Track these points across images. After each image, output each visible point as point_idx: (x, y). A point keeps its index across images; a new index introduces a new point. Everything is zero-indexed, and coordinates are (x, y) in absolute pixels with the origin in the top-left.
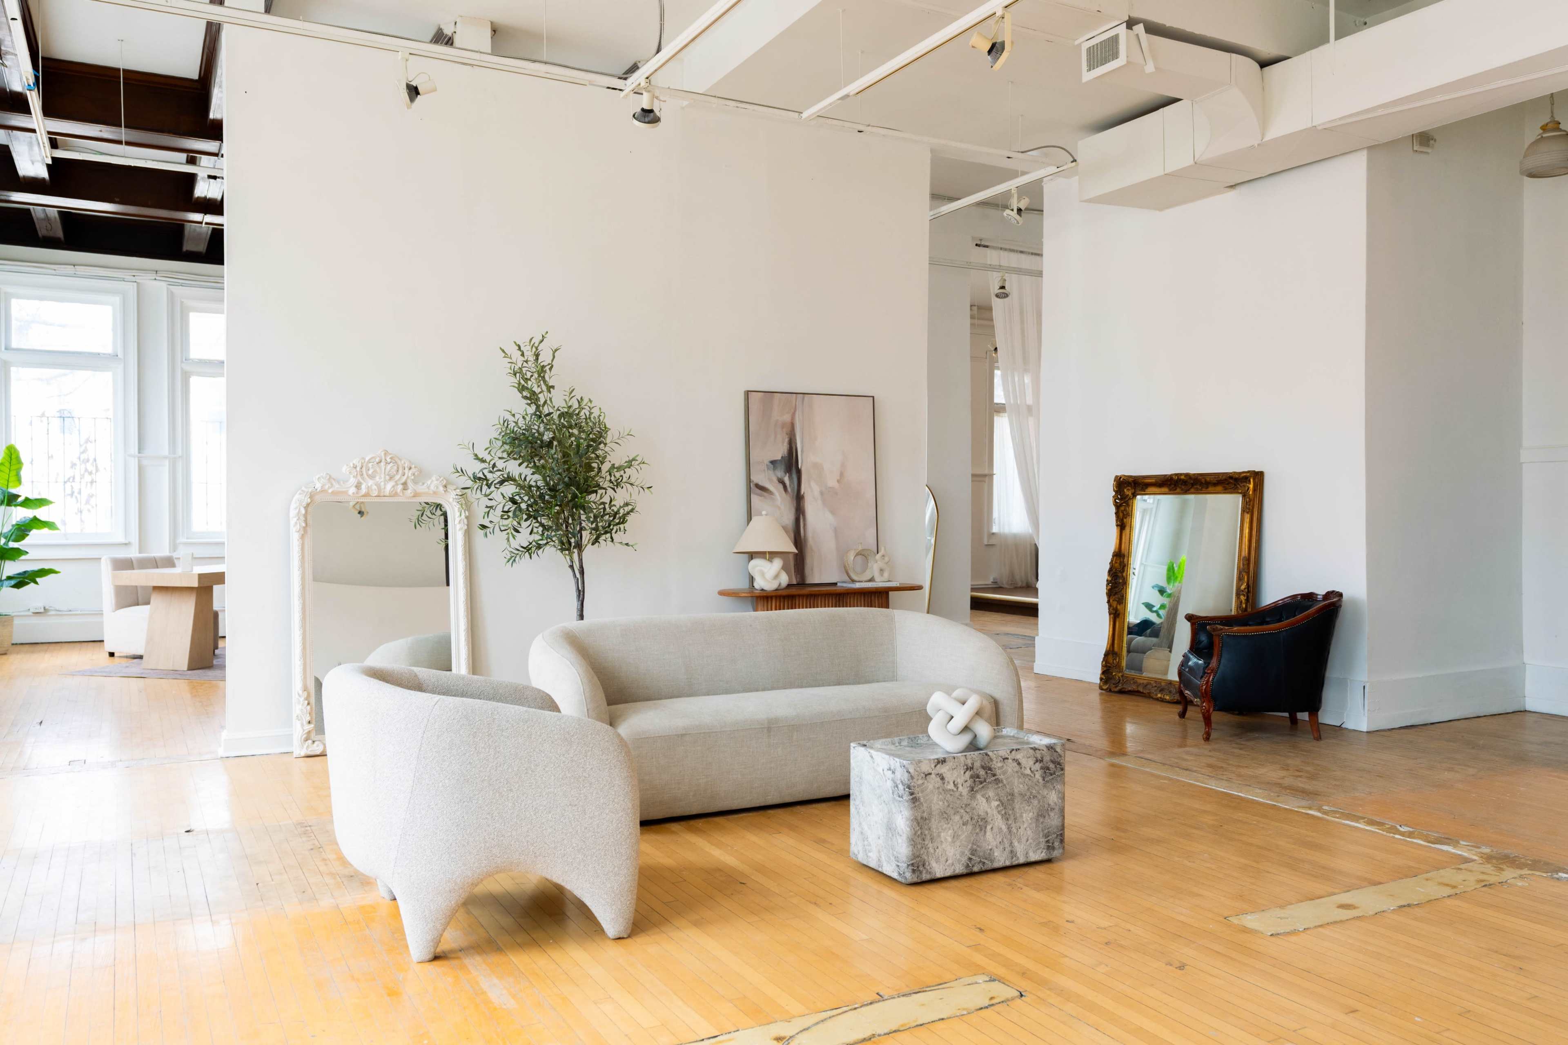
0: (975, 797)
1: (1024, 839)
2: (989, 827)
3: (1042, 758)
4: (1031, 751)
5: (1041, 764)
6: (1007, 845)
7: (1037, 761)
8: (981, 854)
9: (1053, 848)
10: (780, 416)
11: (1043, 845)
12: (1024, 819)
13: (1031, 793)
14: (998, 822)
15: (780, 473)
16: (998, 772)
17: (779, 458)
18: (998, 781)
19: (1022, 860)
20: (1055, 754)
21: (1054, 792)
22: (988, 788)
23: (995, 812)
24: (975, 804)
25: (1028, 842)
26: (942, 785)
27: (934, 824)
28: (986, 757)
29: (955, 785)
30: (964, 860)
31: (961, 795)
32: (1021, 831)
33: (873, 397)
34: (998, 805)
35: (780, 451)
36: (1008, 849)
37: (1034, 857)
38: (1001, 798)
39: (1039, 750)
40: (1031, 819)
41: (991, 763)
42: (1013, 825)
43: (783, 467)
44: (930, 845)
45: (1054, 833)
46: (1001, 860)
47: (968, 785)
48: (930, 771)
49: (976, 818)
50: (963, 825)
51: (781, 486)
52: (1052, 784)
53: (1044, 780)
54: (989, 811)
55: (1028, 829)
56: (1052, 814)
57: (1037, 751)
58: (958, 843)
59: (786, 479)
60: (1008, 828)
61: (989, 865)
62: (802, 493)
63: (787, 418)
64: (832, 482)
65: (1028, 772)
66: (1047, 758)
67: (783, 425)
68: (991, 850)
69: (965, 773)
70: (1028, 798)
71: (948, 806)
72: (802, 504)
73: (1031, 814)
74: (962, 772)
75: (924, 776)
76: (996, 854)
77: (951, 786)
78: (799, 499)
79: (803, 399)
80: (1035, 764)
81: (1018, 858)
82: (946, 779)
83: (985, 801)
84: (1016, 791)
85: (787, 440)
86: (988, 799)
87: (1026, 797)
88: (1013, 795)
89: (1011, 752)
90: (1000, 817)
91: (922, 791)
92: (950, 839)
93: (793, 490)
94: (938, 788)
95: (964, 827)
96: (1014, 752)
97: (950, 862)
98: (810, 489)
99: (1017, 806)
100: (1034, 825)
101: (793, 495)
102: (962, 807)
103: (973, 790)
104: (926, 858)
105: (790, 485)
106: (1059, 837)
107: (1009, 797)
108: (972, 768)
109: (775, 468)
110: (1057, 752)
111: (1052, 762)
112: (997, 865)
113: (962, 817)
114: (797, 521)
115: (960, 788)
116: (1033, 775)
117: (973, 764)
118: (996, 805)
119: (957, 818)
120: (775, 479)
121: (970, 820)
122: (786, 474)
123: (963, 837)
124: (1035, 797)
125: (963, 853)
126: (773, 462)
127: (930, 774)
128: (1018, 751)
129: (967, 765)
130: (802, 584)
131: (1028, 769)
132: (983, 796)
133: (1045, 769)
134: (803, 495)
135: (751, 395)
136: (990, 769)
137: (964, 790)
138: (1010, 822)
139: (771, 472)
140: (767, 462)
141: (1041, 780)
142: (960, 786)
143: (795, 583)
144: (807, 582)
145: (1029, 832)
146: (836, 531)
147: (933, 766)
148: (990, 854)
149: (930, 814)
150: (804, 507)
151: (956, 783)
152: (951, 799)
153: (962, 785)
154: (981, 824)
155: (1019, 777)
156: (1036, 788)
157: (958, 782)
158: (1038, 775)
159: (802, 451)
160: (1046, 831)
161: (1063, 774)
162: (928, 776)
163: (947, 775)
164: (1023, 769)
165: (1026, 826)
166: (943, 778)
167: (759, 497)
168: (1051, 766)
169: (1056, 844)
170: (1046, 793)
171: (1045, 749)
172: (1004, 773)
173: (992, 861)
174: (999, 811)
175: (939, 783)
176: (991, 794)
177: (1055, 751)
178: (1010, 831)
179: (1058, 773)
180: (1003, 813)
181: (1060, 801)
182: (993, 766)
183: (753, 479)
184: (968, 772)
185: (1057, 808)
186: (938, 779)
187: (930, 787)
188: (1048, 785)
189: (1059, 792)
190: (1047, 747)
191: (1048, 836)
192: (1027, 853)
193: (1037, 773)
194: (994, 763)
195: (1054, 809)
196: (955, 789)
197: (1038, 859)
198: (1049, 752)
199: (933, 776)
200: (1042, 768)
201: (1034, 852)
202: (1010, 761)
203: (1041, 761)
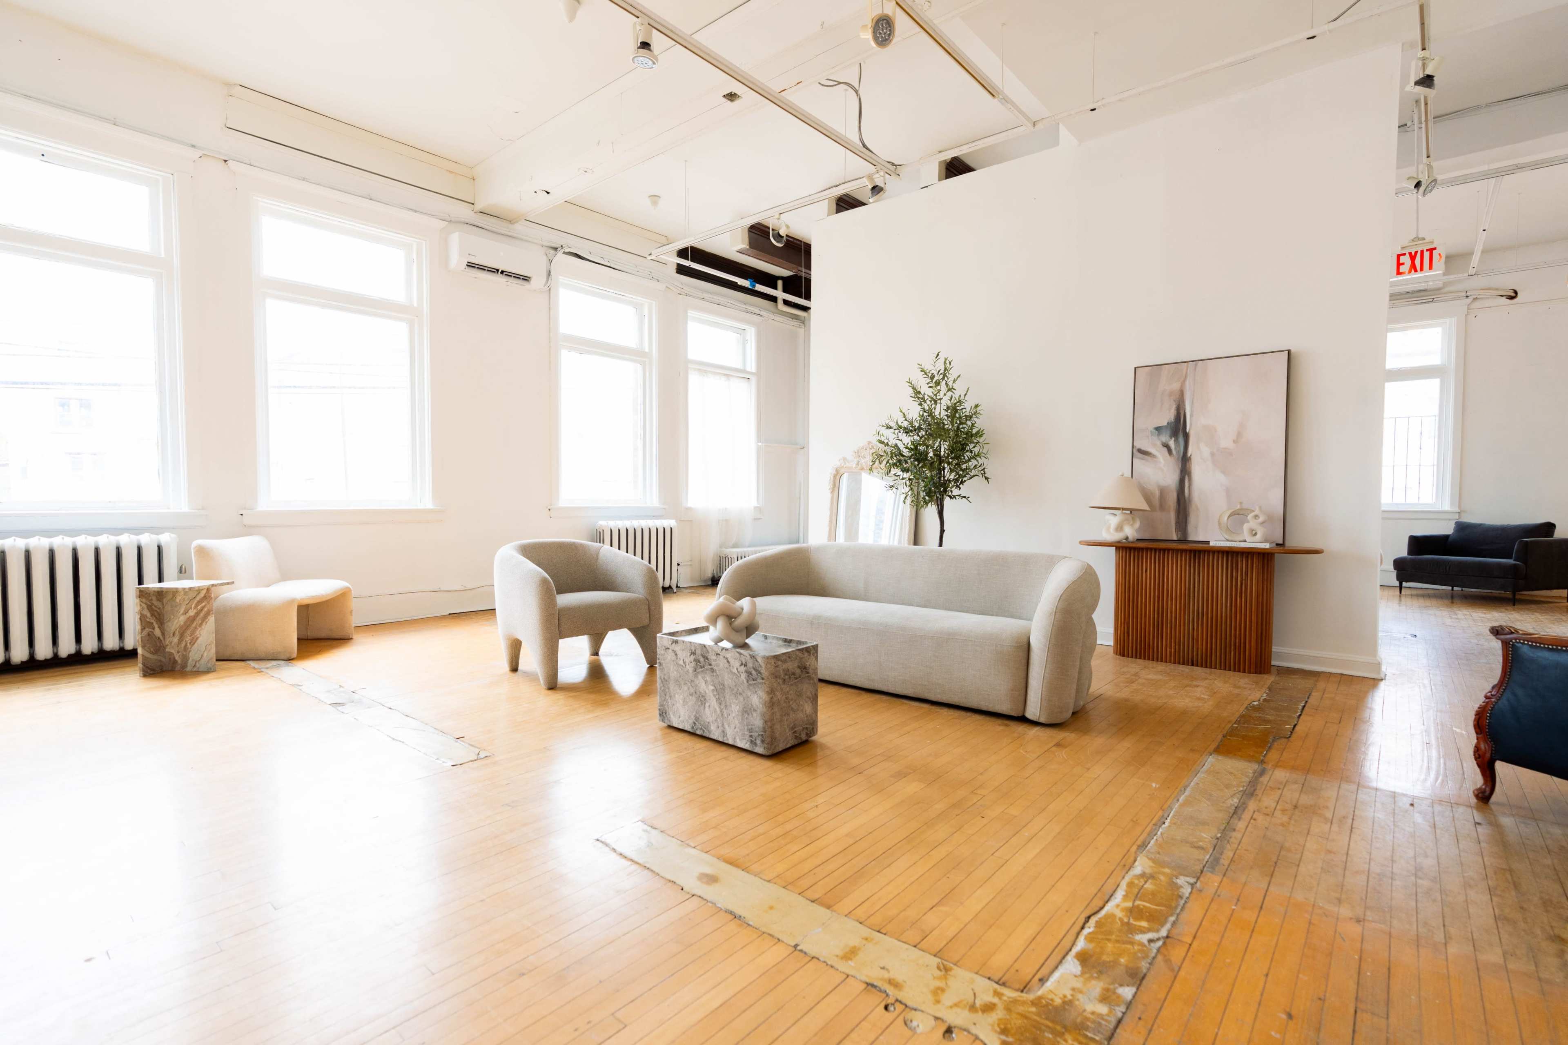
0: (697, 677)
1: (733, 726)
2: (707, 704)
3: (746, 663)
4: (737, 654)
5: (745, 668)
6: (720, 725)
7: (742, 664)
8: (702, 723)
9: (756, 745)
10: (1168, 385)
11: (747, 737)
12: (733, 709)
13: (738, 689)
14: (713, 702)
15: (1165, 438)
16: (713, 663)
17: (1165, 424)
18: (713, 670)
19: (731, 742)
20: (756, 663)
21: (756, 696)
22: (706, 673)
23: (712, 695)
24: (697, 682)
25: (735, 730)
27: (672, 686)
28: (704, 649)
29: (684, 663)
30: (691, 721)
31: (688, 671)
32: (730, 717)
33: (1289, 351)
34: (713, 690)
35: (1166, 417)
36: (721, 728)
37: (740, 744)
38: (716, 685)
40: (738, 711)
41: (706, 653)
42: (724, 710)
43: (1168, 433)
44: (669, 700)
45: (756, 731)
46: (716, 735)
47: (693, 666)
48: (668, 647)
49: (698, 693)
50: (690, 695)
51: (1165, 449)
52: (755, 688)
53: (748, 682)
54: (707, 691)
55: (736, 718)
56: (755, 714)
57: (742, 656)
58: (686, 707)
59: (1172, 443)
60: (721, 711)
61: (706, 734)
62: (1189, 455)
63: (1176, 386)
64: (1226, 442)
65: (735, 671)
66: (750, 665)
67: (1171, 394)
68: (709, 723)
70: (737, 694)
71: (680, 676)
72: (1188, 466)
73: (738, 707)
74: (689, 654)
76: (712, 728)
77: (681, 662)
78: (1185, 461)
79: (1196, 365)
80: (740, 666)
81: (728, 739)
83: (704, 683)
84: (726, 683)
85: (1174, 407)
86: (706, 682)
87: (734, 691)
88: (724, 685)
89: (717, 648)
90: (715, 700)
91: (664, 660)
92: (681, 702)
93: (1178, 452)
94: (674, 661)
95: (691, 697)
96: (724, 651)
97: (682, 719)
98: (1198, 451)
99: (727, 697)
100: (740, 717)
101: (1178, 458)
103: (695, 671)
104: (667, 709)
105: (1175, 448)
106: (760, 737)
107: (721, 687)
108: (695, 654)
109: (1159, 434)
111: (754, 669)
112: (712, 737)
113: (689, 689)
114: (1182, 482)
115: (688, 666)
116: (739, 675)
117: (695, 651)
119: (686, 688)
120: (1159, 444)
121: (694, 693)
122: (1171, 438)
123: (689, 704)
124: (740, 694)
125: (690, 717)
126: (1158, 429)
127: (669, 649)
128: (727, 651)
129: (692, 650)
130: (1184, 540)
131: (736, 669)
132: (703, 678)
133: (749, 673)
134: (1190, 457)
135: (1139, 371)
136: (707, 659)
137: (690, 668)
138: (722, 707)
139: (1155, 438)
140: (1151, 427)
141: (745, 681)
142: (687, 664)
143: (1175, 538)
144: (1190, 539)
145: (737, 722)
146: (1228, 492)
147: (670, 643)
148: (708, 725)
149: (669, 677)
150: (1190, 467)
152: (682, 672)
154: (702, 699)
155: (728, 673)
156: (742, 686)
158: (743, 676)
159: (1192, 416)
160: (750, 727)
161: (765, 683)
162: (667, 650)
163: (679, 653)
164: (731, 667)
165: (734, 715)
166: (676, 655)
167: (1144, 461)
168: (754, 672)
169: (758, 742)
170: (749, 694)
171: (748, 656)
172: (718, 665)
173: (709, 732)
174: (714, 695)
175: (674, 658)
176: (708, 678)
177: (756, 660)
178: (722, 715)
179: (759, 681)
180: (717, 697)
181: (761, 706)
182: (709, 657)
183: (1138, 445)
184: (692, 656)
185: (759, 711)
186: (673, 654)
187: (669, 658)
188: (751, 688)
189: (760, 698)
190: (750, 655)
191: (752, 732)
192: (735, 738)
193: (742, 674)
194: (710, 654)
195: (756, 711)
196: (684, 666)
197: (744, 747)
198: (752, 660)
199: (670, 651)
200: (746, 671)
201: (740, 740)
202: (722, 657)
203: (746, 665)
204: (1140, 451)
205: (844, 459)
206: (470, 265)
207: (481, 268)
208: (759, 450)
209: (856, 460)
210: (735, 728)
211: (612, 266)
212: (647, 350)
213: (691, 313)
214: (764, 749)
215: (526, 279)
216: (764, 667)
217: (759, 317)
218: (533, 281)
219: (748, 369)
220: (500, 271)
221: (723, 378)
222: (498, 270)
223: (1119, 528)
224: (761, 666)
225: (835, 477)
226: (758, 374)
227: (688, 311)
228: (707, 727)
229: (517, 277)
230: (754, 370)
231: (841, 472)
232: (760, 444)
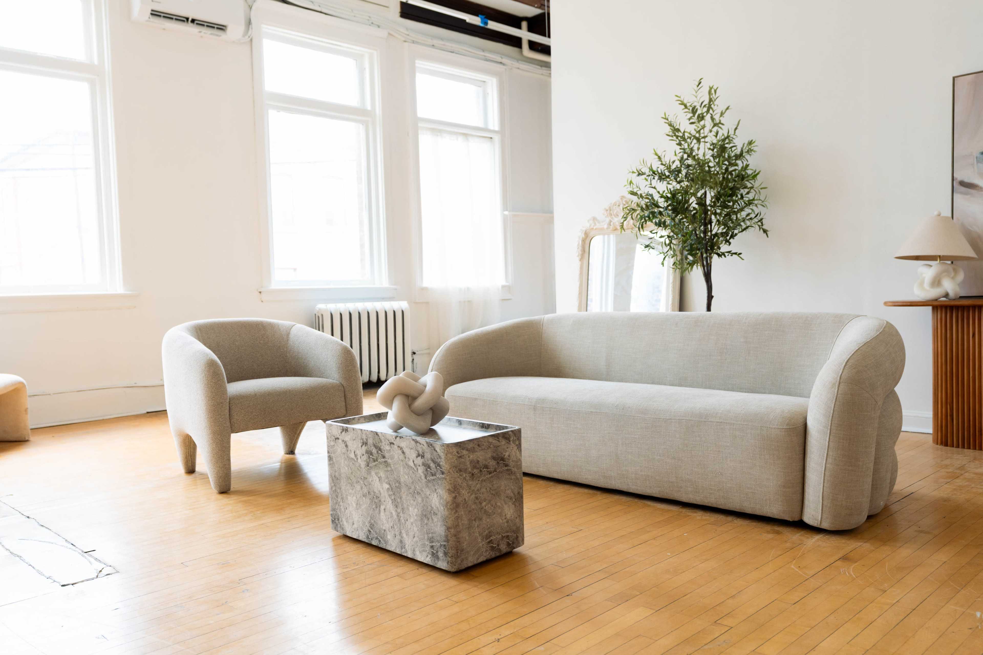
0: (370, 473)
1: (411, 534)
2: (382, 507)
3: (423, 453)
4: (413, 442)
5: (422, 460)
6: (397, 533)
7: (419, 455)
8: (378, 531)
9: (438, 558)
11: (428, 549)
12: (411, 513)
13: (416, 488)
14: (388, 504)
16: (387, 455)
18: (387, 464)
19: (410, 555)
20: (435, 453)
21: (436, 496)
22: (379, 468)
23: (387, 495)
24: (371, 480)
25: (415, 539)
26: (346, 452)
27: (343, 485)
28: (377, 436)
29: (356, 456)
30: (365, 529)
31: (360, 466)
32: (408, 524)
34: (388, 489)
36: (398, 537)
37: (420, 558)
38: (391, 483)
39: (420, 444)
40: (416, 515)
41: (381, 444)
42: (401, 515)
44: (341, 504)
45: (438, 541)
46: (393, 545)
47: (365, 459)
48: (338, 436)
49: (372, 493)
50: (363, 496)
52: (434, 486)
53: (426, 478)
54: (382, 491)
55: (414, 525)
56: (435, 519)
57: (418, 444)
58: (360, 511)
60: (398, 516)
61: (383, 545)
65: (411, 464)
66: (429, 456)
68: (385, 531)
69: (362, 446)
70: (416, 493)
71: (352, 473)
73: (416, 510)
74: (360, 445)
75: (334, 439)
76: (389, 537)
77: (352, 456)
80: (417, 457)
81: (407, 552)
82: (349, 447)
83: (378, 480)
84: (402, 480)
86: (380, 478)
87: (411, 490)
88: (400, 483)
89: (396, 438)
90: (390, 502)
92: (355, 505)
94: (344, 454)
95: (364, 498)
96: (398, 438)
97: (355, 526)
99: (404, 497)
100: (419, 523)
102: (361, 479)
103: (368, 466)
104: (340, 514)
106: (442, 548)
107: (397, 485)
108: (366, 444)
110: (436, 451)
111: (433, 461)
112: (389, 548)
113: (362, 488)
115: (359, 460)
116: (415, 469)
117: (367, 440)
118: (387, 488)
119: (358, 487)
121: (368, 493)
123: (363, 507)
124: (418, 493)
125: (364, 523)
127: (338, 439)
128: (402, 439)
129: (363, 439)
131: (411, 461)
132: (376, 473)
133: (427, 467)
136: (380, 449)
137: (362, 462)
138: (399, 510)
140: (976, 153)
141: (423, 477)
142: (359, 457)
145: (415, 529)
147: (340, 431)
148: (383, 534)
149: (340, 475)
151: (356, 453)
152: (353, 467)
153: (361, 458)
154: (376, 502)
155: (404, 468)
156: (419, 483)
157: (357, 453)
158: (421, 470)
160: (430, 535)
161: (446, 479)
162: (337, 440)
163: (350, 444)
164: (407, 459)
165: (412, 520)
166: (347, 446)
167: (968, 196)
168: (432, 465)
169: (441, 554)
170: (428, 493)
171: (425, 444)
172: (392, 458)
173: (386, 542)
174: (390, 496)
175: (344, 450)
176: (382, 474)
177: (435, 450)
178: (399, 520)
179: (439, 475)
180: (393, 498)
181: (442, 508)
182: (382, 447)
183: (959, 176)
184: (364, 446)
185: (439, 516)
186: (344, 445)
187: (339, 450)
188: (430, 485)
189: (441, 498)
190: (427, 443)
191: (433, 542)
192: (414, 550)
193: (419, 468)
194: (383, 444)
195: (436, 514)
196: (356, 460)
197: (425, 562)
198: (429, 449)
199: (340, 441)
200: (424, 464)
201: (420, 552)
202: (396, 447)
203: (423, 457)
204: (962, 184)
205: (594, 219)
206: (155, 14)
207: (168, 17)
208: (505, 220)
209: (608, 220)
210: (414, 537)
211: (323, 11)
212: (369, 108)
213: (420, 64)
214: (448, 563)
215: (222, 28)
216: (443, 457)
217: (501, 66)
218: (229, 29)
219: (491, 127)
220: (190, 20)
221: (460, 138)
222: (187, 19)
223: (936, 282)
224: (440, 457)
225: (584, 241)
226: (501, 132)
227: (417, 61)
228: (382, 536)
229: (211, 26)
230: (497, 128)
231: (591, 234)
232: (506, 213)
